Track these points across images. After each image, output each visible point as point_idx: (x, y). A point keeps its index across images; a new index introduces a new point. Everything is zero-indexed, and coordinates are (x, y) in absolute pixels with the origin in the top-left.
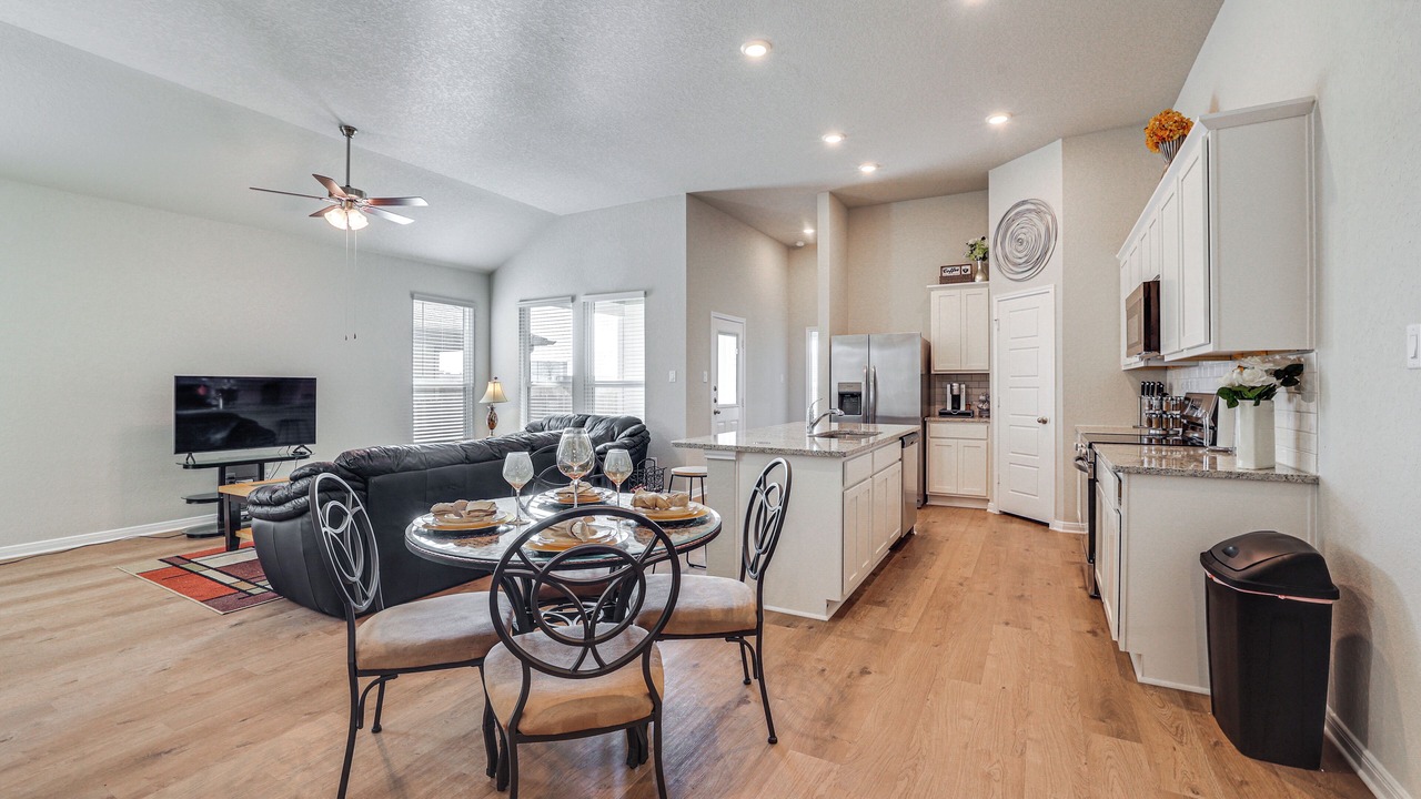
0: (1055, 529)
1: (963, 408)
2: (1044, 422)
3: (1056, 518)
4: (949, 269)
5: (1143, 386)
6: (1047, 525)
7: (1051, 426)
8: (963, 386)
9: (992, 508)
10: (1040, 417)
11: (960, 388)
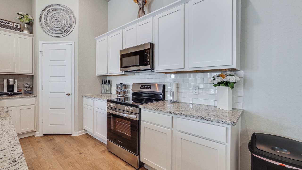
0: (75, 135)
1: (15, 90)
2: (69, 95)
3: (75, 131)
4: (5, 22)
5: (103, 81)
6: (71, 134)
7: (72, 97)
8: (16, 80)
9: (38, 134)
10: (67, 93)
11: (14, 82)
